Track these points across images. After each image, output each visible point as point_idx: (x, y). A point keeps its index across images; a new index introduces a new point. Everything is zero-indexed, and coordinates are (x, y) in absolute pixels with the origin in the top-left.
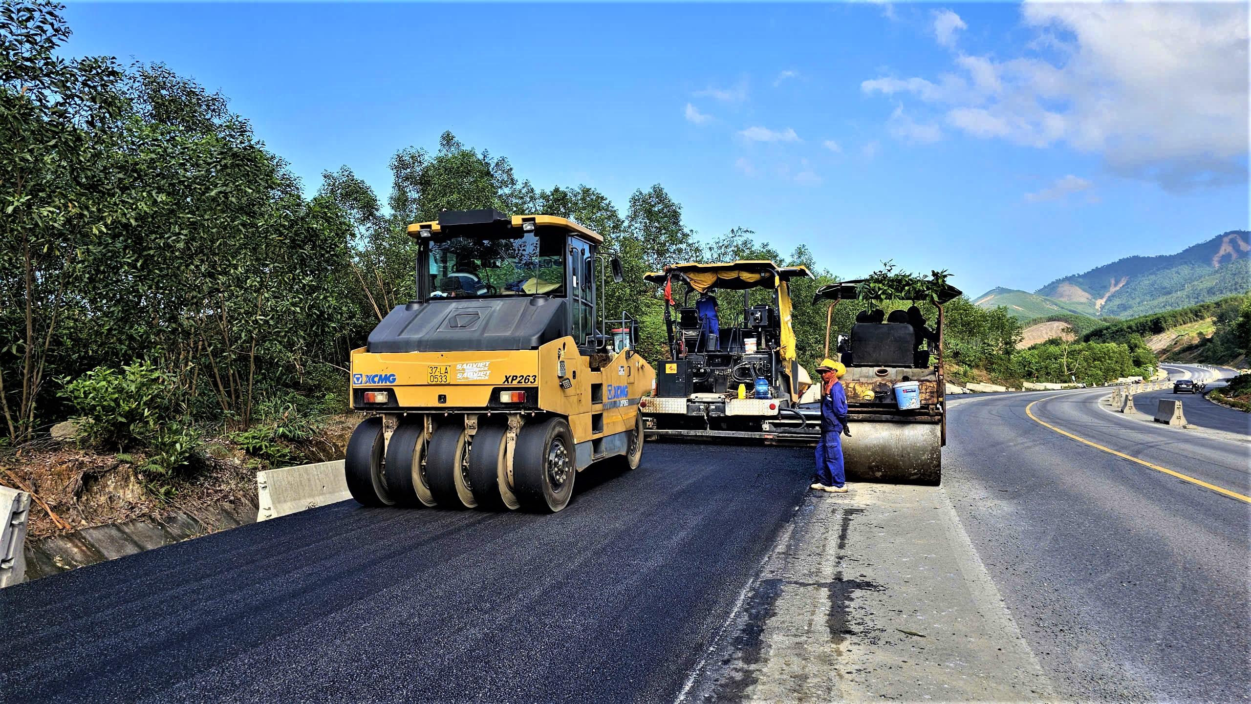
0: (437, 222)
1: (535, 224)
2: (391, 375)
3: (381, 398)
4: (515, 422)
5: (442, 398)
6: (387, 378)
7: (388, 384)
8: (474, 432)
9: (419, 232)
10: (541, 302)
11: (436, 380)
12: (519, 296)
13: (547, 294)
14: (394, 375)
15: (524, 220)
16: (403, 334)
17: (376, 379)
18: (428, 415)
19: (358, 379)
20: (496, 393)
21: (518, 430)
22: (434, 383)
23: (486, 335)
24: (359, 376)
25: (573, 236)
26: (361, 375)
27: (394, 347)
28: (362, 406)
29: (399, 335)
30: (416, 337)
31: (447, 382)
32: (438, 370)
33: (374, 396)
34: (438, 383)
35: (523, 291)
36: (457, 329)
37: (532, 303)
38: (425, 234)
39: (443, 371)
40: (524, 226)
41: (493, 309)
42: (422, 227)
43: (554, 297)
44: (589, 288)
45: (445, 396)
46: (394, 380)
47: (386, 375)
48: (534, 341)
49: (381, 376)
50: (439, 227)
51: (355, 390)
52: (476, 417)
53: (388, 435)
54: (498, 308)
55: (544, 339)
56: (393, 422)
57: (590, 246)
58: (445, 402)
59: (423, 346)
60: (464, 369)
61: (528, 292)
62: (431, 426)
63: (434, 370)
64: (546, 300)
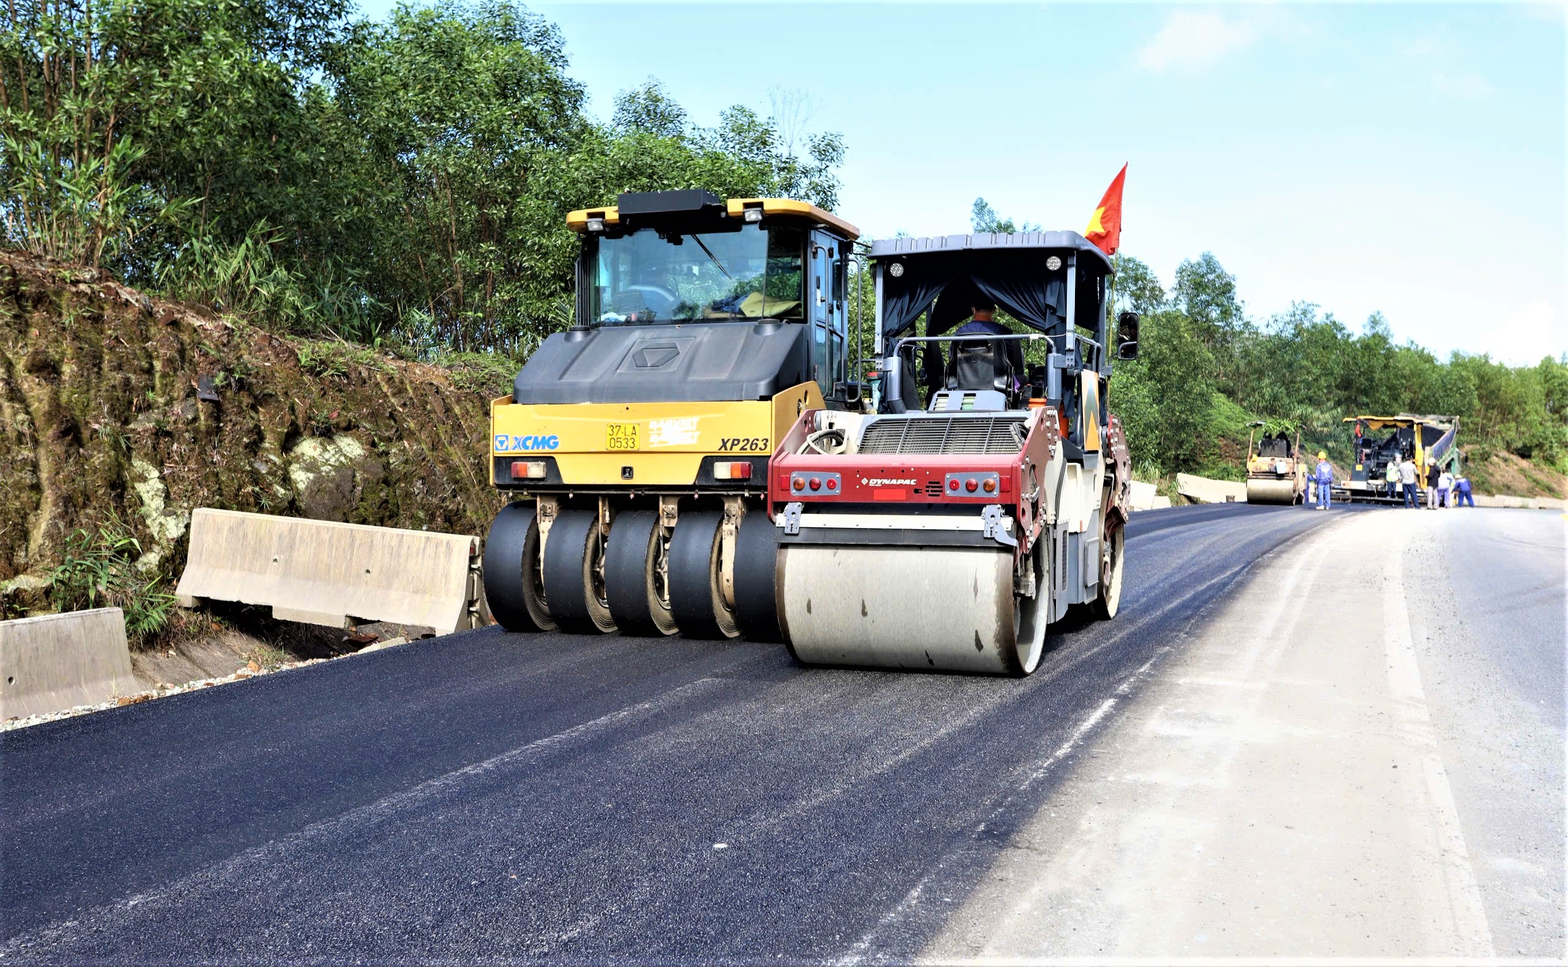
0: (616, 208)
1: (762, 212)
2: (550, 439)
3: (536, 471)
4: (734, 507)
5: (627, 471)
6: (545, 442)
7: (547, 450)
8: (673, 523)
9: (586, 223)
10: (769, 330)
11: (619, 444)
12: (734, 319)
13: (779, 317)
14: (555, 438)
15: (747, 206)
16: (566, 376)
17: (529, 443)
18: (604, 496)
19: (502, 443)
20: (707, 464)
21: (739, 521)
22: (616, 449)
23: (690, 379)
24: (504, 439)
25: (817, 229)
26: (507, 437)
27: (553, 397)
28: (507, 482)
29: (561, 378)
30: (588, 380)
31: (635, 449)
32: (622, 429)
33: (526, 469)
34: (622, 449)
35: (741, 312)
36: (646, 370)
37: (757, 330)
38: (595, 225)
39: (629, 431)
40: (747, 215)
41: (698, 340)
42: (591, 215)
43: (790, 322)
44: (838, 308)
45: (631, 469)
46: (556, 444)
47: (544, 438)
48: (762, 388)
49: (536, 438)
50: (616, 216)
51: (498, 460)
52: (677, 500)
53: (545, 526)
54: (705, 339)
55: (778, 384)
56: (552, 506)
57: (840, 243)
58: (631, 476)
59: (596, 394)
60: (659, 429)
61: (748, 314)
62: (607, 514)
63: (615, 430)
64: (778, 327)
